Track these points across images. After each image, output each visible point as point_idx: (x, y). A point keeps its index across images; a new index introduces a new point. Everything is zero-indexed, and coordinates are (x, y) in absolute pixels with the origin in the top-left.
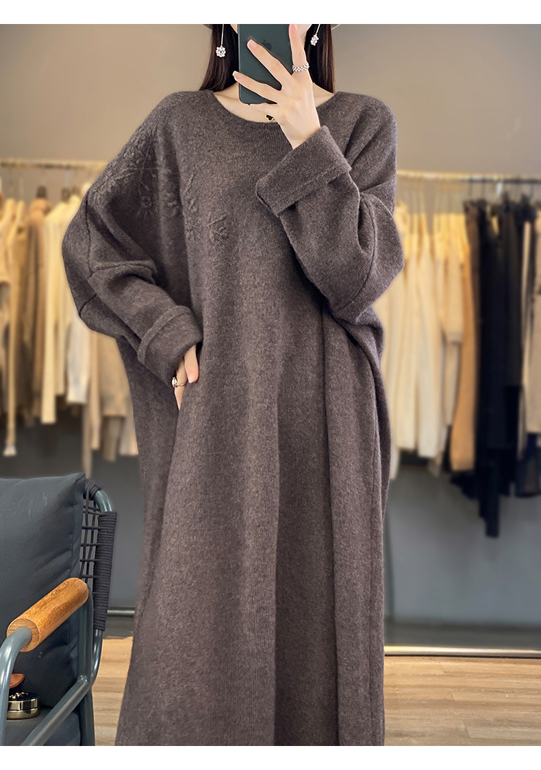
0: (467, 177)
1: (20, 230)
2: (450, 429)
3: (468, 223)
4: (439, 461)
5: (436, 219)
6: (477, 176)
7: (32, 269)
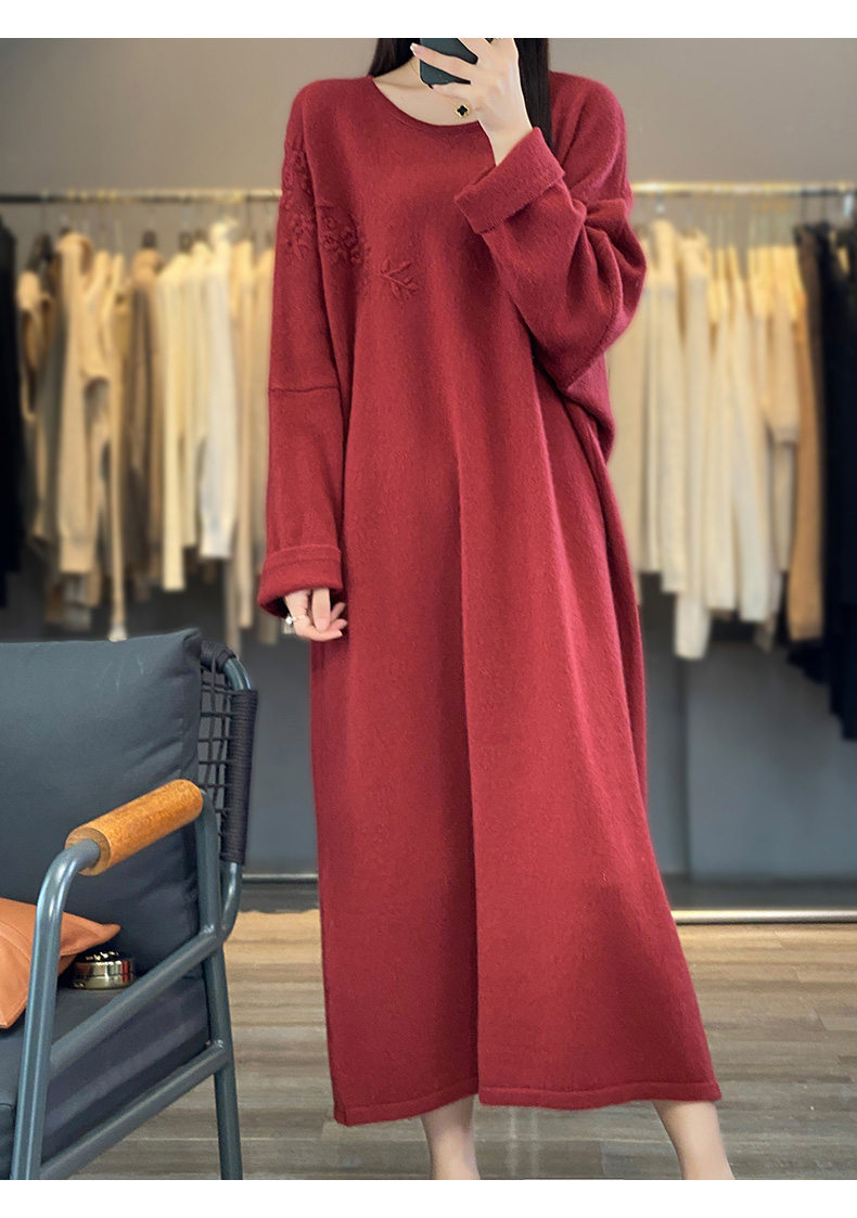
0: (796, 188)
1: (119, 299)
2: (785, 578)
3: (802, 260)
4: (771, 628)
5: (752, 255)
6: (814, 187)
7: (141, 357)
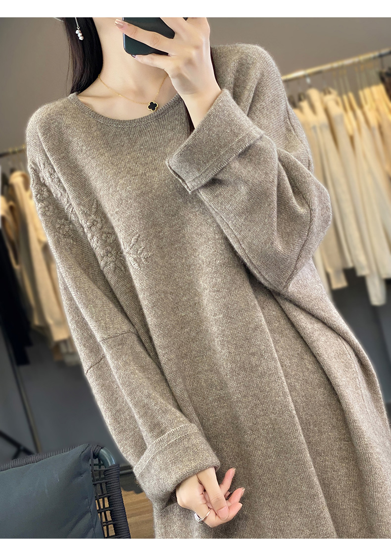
3: (387, 90)
5: (361, 93)
6: (385, 51)
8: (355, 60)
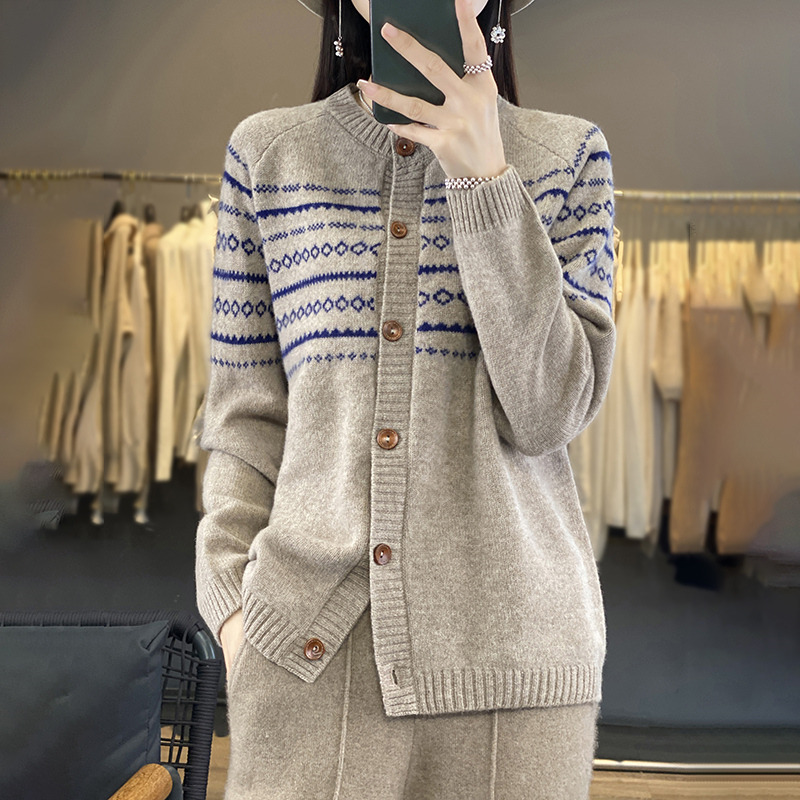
2: (667, 503)
4: (655, 539)
8: (660, 195)
